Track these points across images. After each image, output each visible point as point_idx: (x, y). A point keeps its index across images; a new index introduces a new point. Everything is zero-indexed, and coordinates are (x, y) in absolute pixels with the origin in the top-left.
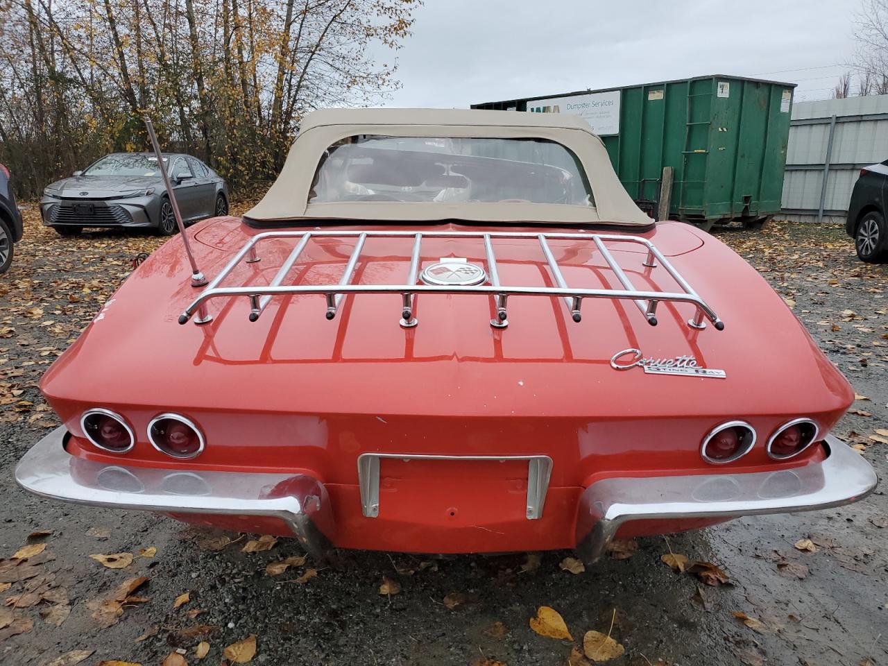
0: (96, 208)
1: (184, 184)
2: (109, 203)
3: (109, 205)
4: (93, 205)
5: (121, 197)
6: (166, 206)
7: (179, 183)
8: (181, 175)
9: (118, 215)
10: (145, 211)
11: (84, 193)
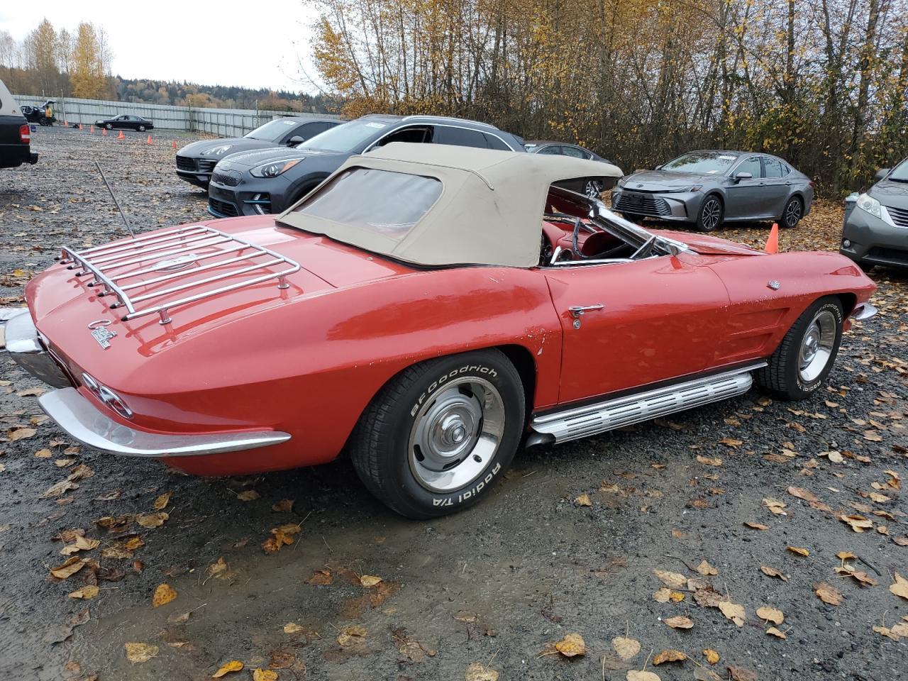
0: (645, 199)
1: (742, 183)
2: (656, 196)
3: (655, 198)
4: (643, 196)
5: (667, 192)
6: (711, 203)
7: (737, 182)
8: (741, 174)
9: (660, 207)
10: (685, 206)
11: (640, 186)
